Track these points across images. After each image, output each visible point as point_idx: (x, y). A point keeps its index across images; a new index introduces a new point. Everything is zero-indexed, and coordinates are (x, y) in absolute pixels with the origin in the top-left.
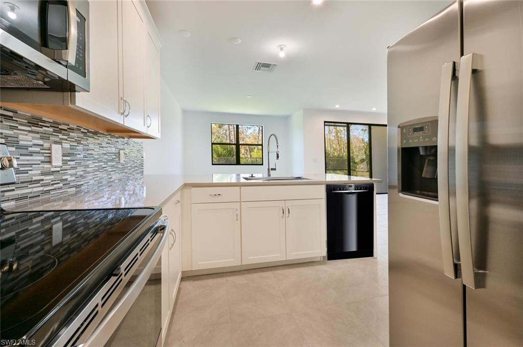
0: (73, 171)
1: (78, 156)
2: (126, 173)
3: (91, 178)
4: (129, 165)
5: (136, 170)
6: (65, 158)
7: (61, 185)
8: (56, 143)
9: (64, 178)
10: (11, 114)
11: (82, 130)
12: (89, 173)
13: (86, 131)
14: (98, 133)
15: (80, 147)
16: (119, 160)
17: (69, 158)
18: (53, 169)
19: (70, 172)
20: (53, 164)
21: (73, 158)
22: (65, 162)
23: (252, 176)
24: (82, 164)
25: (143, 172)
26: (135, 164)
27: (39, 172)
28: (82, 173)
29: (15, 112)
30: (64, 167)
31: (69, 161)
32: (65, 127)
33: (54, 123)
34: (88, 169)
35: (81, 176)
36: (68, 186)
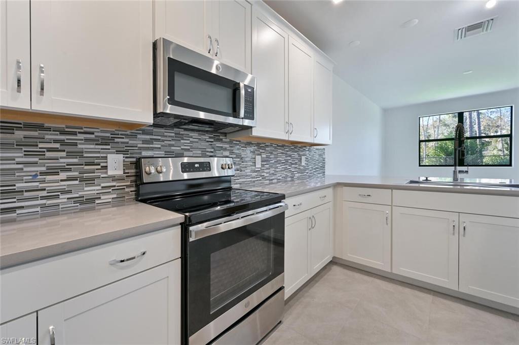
0: (268, 171)
1: (271, 161)
2: (307, 173)
3: (279, 175)
4: (310, 167)
5: (317, 171)
6: (263, 163)
7: (261, 178)
8: (258, 155)
9: (262, 174)
10: (238, 143)
11: (274, 146)
12: (277, 172)
13: (276, 146)
14: (285, 146)
15: (272, 156)
16: (301, 163)
17: (265, 163)
18: (256, 170)
19: (265, 171)
20: (257, 167)
21: (268, 163)
22: (263, 165)
23: (427, 180)
24: (274, 166)
25: (324, 172)
26: (317, 166)
27: (249, 171)
28: (273, 172)
29: (240, 141)
30: (263, 168)
31: (265, 164)
32: (264, 145)
33: (258, 144)
34: (277, 170)
35: (273, 174)
36: (265, 179)
